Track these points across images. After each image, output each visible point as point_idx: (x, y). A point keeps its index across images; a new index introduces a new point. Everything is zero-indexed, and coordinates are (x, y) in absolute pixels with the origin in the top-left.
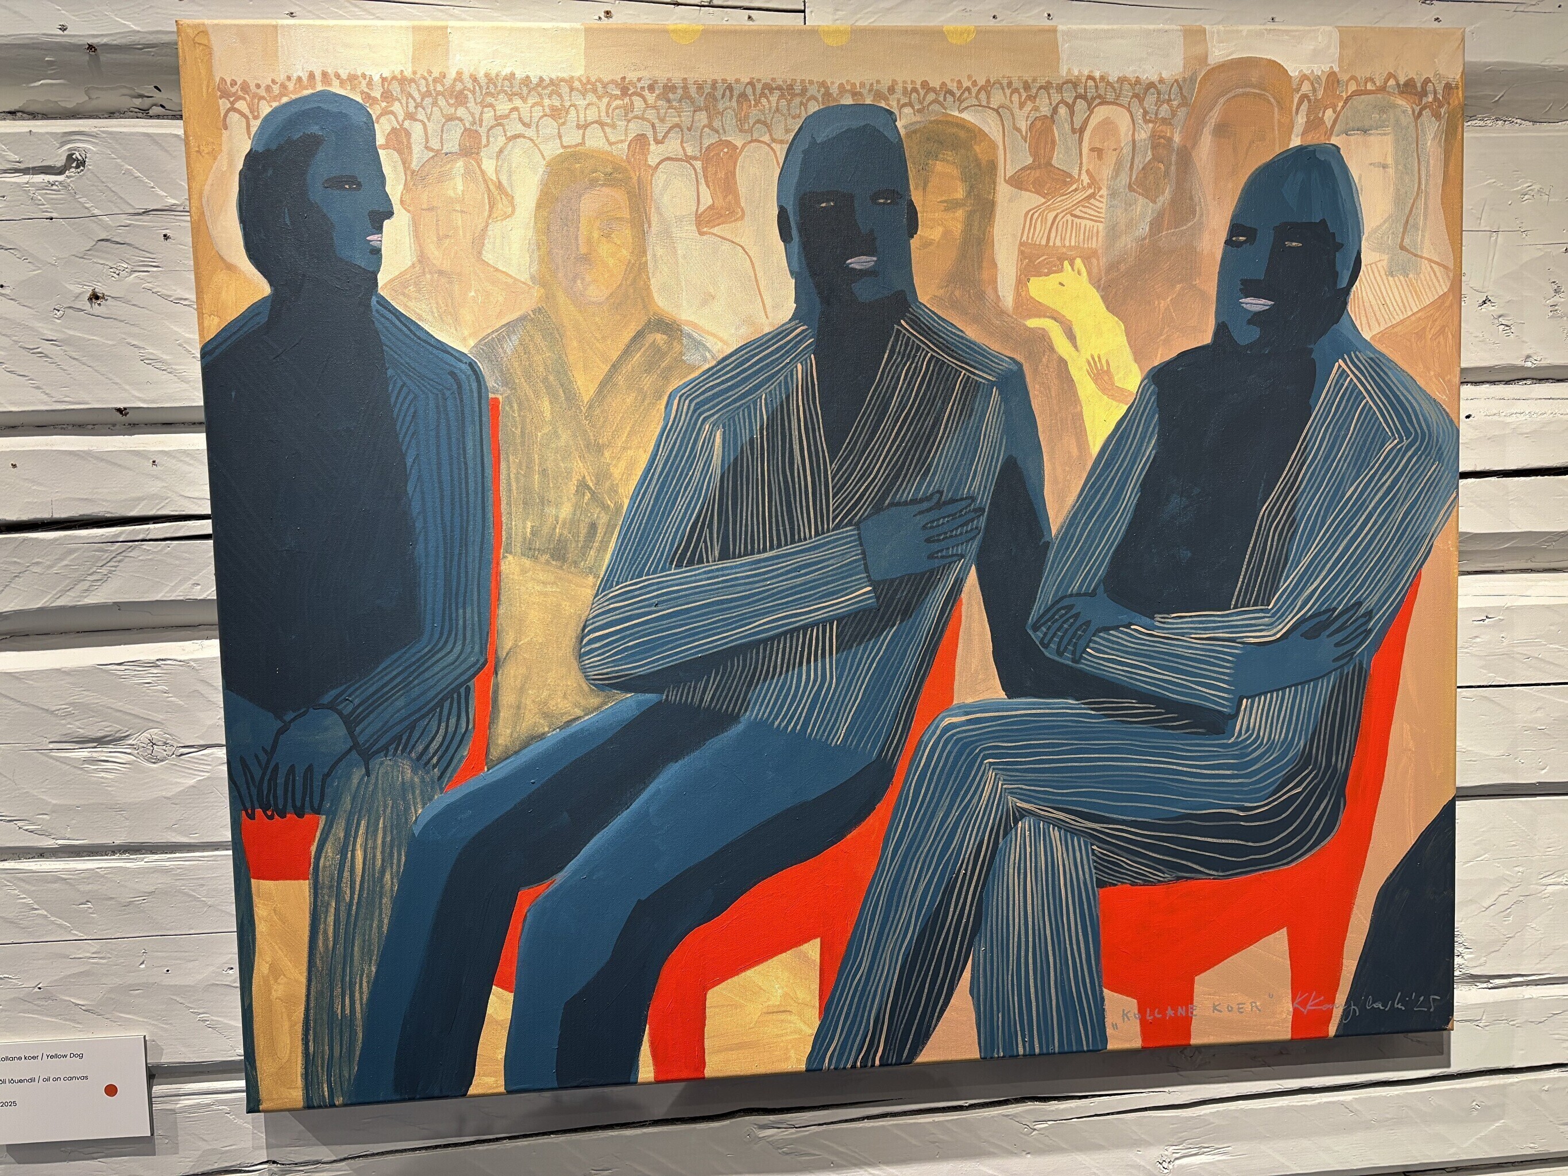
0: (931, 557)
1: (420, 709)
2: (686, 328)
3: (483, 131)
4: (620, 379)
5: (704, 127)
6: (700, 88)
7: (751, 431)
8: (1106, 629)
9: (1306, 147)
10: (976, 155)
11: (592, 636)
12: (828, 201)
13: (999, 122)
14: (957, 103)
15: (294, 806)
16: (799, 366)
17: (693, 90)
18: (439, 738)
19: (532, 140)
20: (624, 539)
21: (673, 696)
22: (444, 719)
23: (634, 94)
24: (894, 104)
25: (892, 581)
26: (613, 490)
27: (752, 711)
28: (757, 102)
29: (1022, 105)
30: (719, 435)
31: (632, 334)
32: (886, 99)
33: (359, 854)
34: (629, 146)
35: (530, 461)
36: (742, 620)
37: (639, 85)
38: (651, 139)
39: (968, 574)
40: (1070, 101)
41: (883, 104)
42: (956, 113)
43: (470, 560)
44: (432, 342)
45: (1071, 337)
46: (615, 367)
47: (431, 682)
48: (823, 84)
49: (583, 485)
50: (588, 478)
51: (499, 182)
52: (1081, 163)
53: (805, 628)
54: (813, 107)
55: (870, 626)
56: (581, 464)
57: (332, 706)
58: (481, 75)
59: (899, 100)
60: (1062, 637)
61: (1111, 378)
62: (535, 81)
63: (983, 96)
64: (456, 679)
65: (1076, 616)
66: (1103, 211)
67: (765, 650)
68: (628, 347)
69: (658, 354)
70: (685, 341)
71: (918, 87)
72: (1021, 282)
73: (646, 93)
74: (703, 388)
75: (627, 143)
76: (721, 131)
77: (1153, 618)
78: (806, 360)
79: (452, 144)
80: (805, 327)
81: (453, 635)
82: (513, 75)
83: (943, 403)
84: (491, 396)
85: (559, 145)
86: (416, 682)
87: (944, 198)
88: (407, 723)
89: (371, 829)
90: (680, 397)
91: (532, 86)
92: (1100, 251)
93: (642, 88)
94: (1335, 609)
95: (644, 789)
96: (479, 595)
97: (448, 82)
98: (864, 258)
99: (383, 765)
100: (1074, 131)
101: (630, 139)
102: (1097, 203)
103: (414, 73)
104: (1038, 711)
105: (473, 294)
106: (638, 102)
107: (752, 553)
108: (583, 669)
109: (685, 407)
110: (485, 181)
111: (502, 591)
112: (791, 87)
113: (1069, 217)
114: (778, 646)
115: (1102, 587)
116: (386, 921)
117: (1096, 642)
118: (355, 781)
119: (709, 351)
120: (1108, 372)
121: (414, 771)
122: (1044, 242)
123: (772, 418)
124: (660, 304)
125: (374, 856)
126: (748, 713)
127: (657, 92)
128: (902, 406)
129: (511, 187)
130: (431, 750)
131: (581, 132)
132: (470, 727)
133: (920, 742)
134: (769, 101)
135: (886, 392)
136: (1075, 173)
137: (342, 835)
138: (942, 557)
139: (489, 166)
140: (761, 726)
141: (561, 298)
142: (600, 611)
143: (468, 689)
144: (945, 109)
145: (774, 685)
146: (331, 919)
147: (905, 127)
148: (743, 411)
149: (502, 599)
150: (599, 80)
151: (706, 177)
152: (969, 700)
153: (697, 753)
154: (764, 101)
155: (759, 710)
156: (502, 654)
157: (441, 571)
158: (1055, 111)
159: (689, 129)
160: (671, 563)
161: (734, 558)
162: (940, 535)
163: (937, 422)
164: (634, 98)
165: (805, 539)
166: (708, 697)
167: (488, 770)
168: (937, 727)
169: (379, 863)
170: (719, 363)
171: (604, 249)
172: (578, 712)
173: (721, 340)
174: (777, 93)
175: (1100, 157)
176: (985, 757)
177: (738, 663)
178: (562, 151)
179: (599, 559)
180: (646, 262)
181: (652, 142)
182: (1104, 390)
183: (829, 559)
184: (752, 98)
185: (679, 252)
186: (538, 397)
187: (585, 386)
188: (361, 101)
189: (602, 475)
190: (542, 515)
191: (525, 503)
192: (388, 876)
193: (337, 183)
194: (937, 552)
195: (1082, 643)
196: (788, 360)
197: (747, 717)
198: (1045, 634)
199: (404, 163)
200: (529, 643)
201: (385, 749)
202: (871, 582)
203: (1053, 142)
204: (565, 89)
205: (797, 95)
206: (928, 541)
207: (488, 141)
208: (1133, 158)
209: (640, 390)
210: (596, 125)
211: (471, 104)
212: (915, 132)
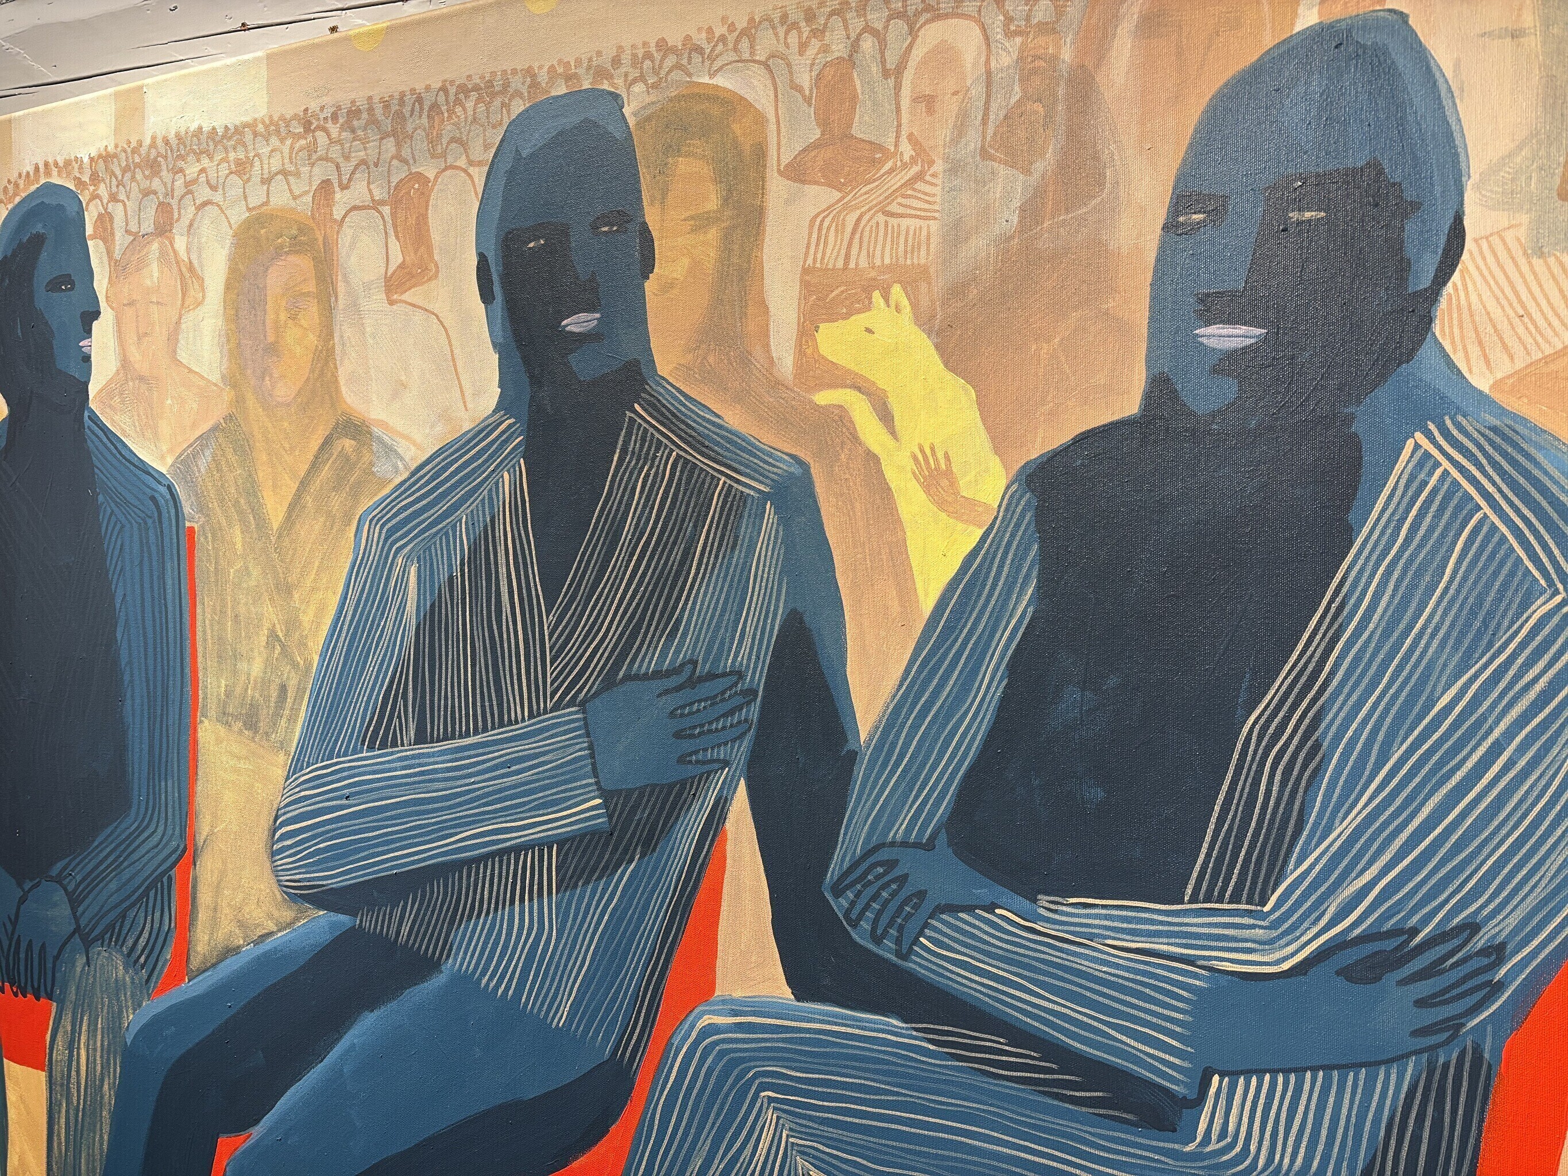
0: (682, 760)
1: (129, 896)
2: (376, 430)
3: (174, 203)
4: (309, 500)
5: (392, 158)
6: (387, 105)
7: (450, 566)
8: (953, 909)
9: (1331, 26)
10: (735, 140)
11: (284, 830)
12: (536, 238)
13: (769, 83)
14: (707, 63)
15: (33, 986)
16: (506, 475)
17: (379, 110)
18: (146, 934)
19: (218, 206)
20: (314, 707)
21: (367, 922)
22: (150, 912)
23: (318, 128)
24: (620, 81)
25: (630, 792)
26: (302, 644)
27: (455, 959)
28: (451, 112)
29: (803, 47)
30: (413, 570)
31: (321, 441)
32: (610, 77)
33: (83, 1052)
34: (314, 197)
35: (224, 606)
36: (442, 831)
37: (322, 116)
38: (336, 185)
39: (734, 793)
40: (879, 26)
41: (606, 86)
42: (706, 80)
43: (170, 722)
44: (135, 461)
45: (886, 417)
46: (304, 484)
47: (138, 866)
48: (529, 72)
49: (273, 635)
50: (278, 626)
51: (190, 262)
52: (899, 126)
53: (517, 849)
54: (518, 107)
55: (601, 857)
56: (271, 609)
57: (59, 880)
58: (172, 136)
59: (626, 75)
60: (879, 914)
61: (953, 483)
62: (220, 131)
63: (745, 44)
64: (160, 865)
65: (903, 879)
66: (938, 199)
67: (469, 876)
68: (316, 457)
69: (347, 464)
70: (375, 446)
71: (653, 49)
72: (806, 333)
73: (329, 125)
74: (395, 510)
75: (311, 194)
76: (411, 162)
77: (1035, 901)
78: (514, 466)
79: (148, 226)
80: (512, 420)
81: (157, 812)
82: (200, 128)
83: (695, 526)
84: (188, 524)
85: (245, 208)
86: (126, 864)
87: (688, 214)
88: (119, 910)
89: (92, 1028)
90: (371, 521)
91: (217, 139)
92: (932, 270)
93: (326, 119)
94: (1414, 931)
95: (338, 1040)
96: (179, 766)
97: (143, 150)
98: (583, 316)
99: (101, 954)
100: (886, 74)
101: (314, 188)
102: (928, 189)
103: (116, 146)
104: (843, 1029)
105: (169, 402)
106: (321, 138)
107: (453, 738)
108: (275, 871)
109: (376, 535)
110: (177, 263)
111: (199, 764)
112: (490, 84)
113: (881, 218)
114: (485, 872)
115: (943, 837)
116: (106, 1137)
117: (935, 929)
118: (79, 969)
119: (402, 459)
120: (949, 473)
121: (126, 969)
122: (840, 264)
123: (474, 550)
124: (349, 400)
125: (95, 1060)
126: (450, 961)
127: (341, 121)
128: (639, 531)
129: (202, 266)
130: (140, 947)
131: (265, 187)
132: (173, 925)
133: (669, 1044)
134: (464, 109)
135: (617, 510)
136: (889, 143)
137: (69, 1028)
138: (697, 762)
139: (180, 243)
140: (464, 981)
141: (251, 402)
142: (292, 798)
143: (170, 878)
144: (690, 75)
145: (480, 926)
146: (63, 1120)
147: (635, 114)
148: (441, 539)
149: (200, 773)
150: (282, 118)
151: (395, 226)
152: (738, 994)
153: (393, 1005)
154: (458, 110)
155: (464, 959)
156: (200, 841)
157: (146, 734)
158: (855, 46)
159: (376, 165)
160: (363, 744)
161: (432, 742)
162: (695, 727)
163: (687, 554)
164: (318, 134)
165: (517, 722)
166: (405, 930)
167: (189, 981)
168: (692, 1027)
169: (99, 1068)
170: (413, 474)
171: (291, 334)
172: (271, 926)
173: (414, 444)
174: (474, 95)
175: (930, 110)
176: (763, 1087)
177: (438, 887)
178: (247, 215)
179: (288, 730)
180: (334, 344)
181: (337, 189)
182: (941, 505)
183: (544, 753)
184: (444, 108)
185: (368, 329)
186: (230, 525)
187: (275, 511)
188: (72, 187)
189: (292, 623)
190: (235, 672)
191: (220, 657)
192: (106, 1087)
193: (57, 284)
194: (691, 755)
195: (912, 927)
196: (492, 468)
197: (450, 966)
198: (853, 904)
199: (108, 253)
200: (224, 831)
201: (101, 937)
202: (604, 793)
203: (854, 98)
204: (249, 137)
205: (497, 93)
206: (678, 735)
207: (179, 214)
208: (987, 103)
209: (329, 514)
210: (280, 177)
211: (164, 173)
212: (648, 119)
